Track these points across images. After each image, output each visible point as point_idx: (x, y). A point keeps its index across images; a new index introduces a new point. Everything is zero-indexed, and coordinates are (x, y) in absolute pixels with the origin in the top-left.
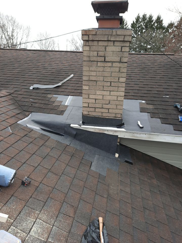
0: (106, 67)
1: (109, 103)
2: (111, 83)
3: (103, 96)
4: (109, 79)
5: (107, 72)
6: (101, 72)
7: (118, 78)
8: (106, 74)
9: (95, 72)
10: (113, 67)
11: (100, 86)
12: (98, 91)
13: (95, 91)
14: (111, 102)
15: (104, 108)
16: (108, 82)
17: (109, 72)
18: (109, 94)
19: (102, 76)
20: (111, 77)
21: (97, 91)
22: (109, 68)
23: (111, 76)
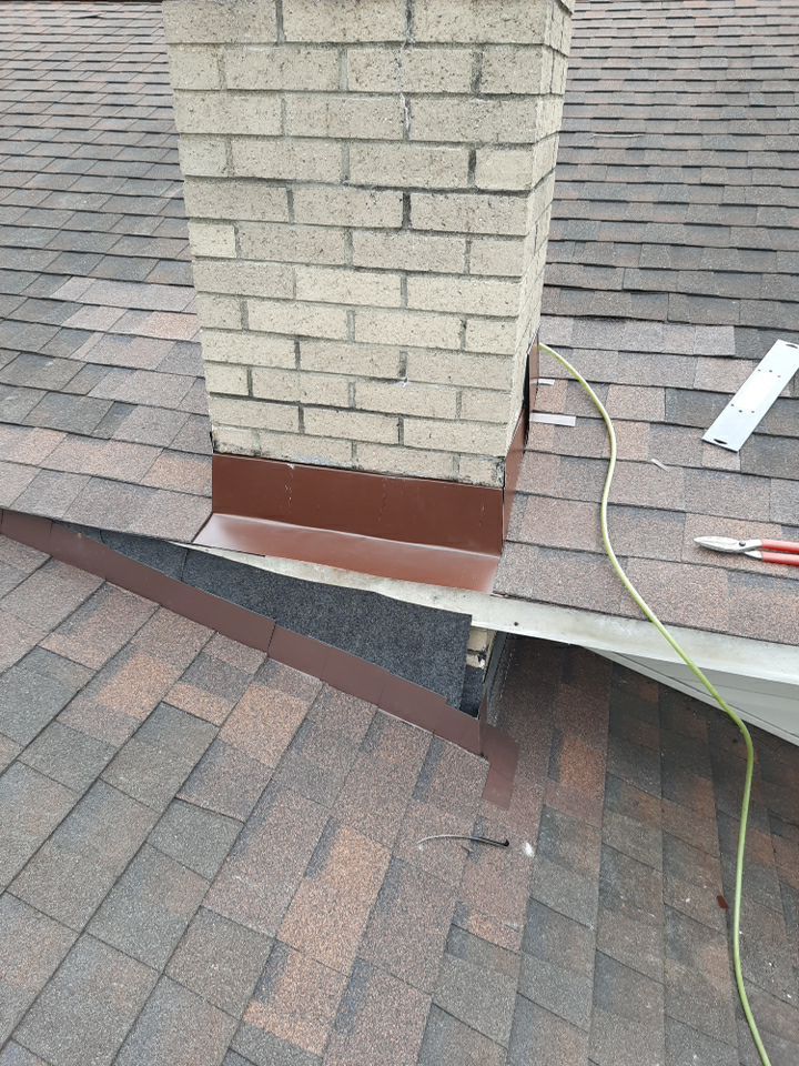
0: (359, 44)
1: (403, 372)
2: (406, 199)
3: (352, 310)
4: (390, 166)
5: (371, 94)
6: (319, 102)
7: (463, 153)
8: (363, 118)
9: (267, 101)
10: (419, 44)
11: (323, 230)
12: (312, 270)
13: (288, 275)
14: (418, 365)
15: (362, 411)
16: (379, 188)
17: (381, 94)
18: (395, 299)
19: (327, 138)
20: (406, 147)
21: (301, 272)
22: (386, 55)
23: (406, 140)
